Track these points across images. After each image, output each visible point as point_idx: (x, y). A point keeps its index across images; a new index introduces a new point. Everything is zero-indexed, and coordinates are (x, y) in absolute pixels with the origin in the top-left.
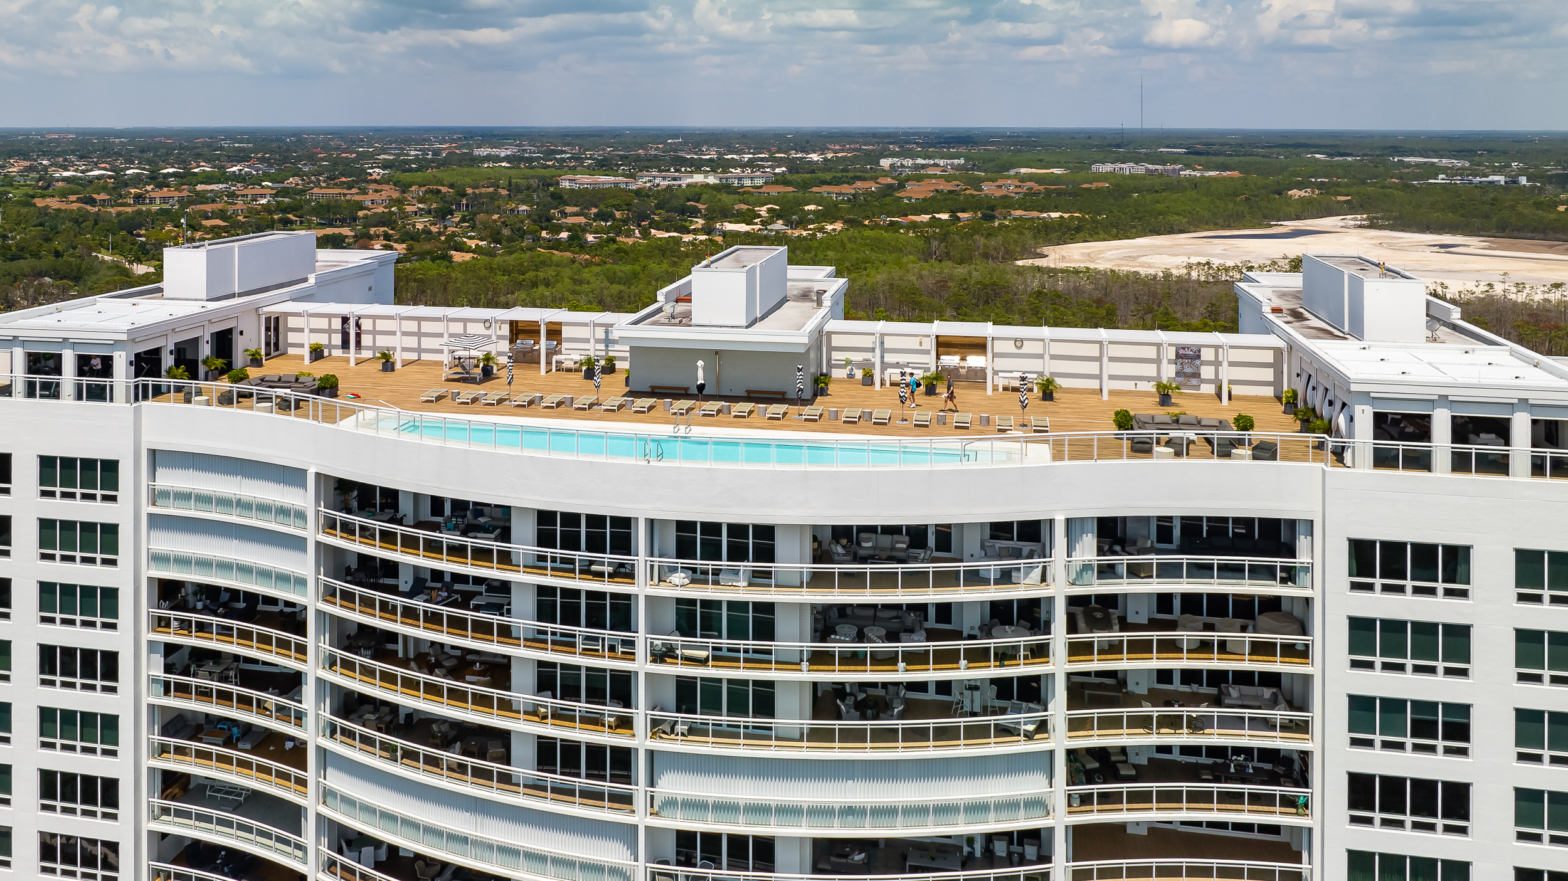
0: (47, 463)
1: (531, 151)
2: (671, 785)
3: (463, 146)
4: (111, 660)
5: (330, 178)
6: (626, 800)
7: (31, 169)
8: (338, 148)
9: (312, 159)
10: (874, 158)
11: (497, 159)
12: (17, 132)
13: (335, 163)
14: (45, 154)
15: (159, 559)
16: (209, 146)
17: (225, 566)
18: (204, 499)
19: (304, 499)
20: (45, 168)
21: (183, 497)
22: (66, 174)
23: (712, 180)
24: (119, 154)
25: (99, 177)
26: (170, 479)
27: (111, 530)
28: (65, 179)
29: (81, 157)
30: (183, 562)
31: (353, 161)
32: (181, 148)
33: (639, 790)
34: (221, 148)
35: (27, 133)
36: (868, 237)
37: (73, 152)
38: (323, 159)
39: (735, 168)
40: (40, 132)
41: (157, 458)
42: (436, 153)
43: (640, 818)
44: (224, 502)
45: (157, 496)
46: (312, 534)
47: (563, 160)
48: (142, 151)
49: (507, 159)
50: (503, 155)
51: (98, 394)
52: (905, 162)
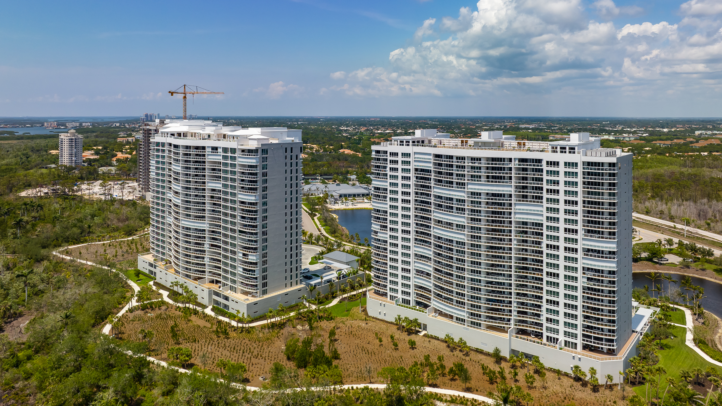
0: (402, 154)
1: (542, 126)
2: (469, 186)
3: (516, 124)
4: (410, 177)
5: (464, 135)
6: (465, 188)
7: (367, 130)
8: (470, 125)
9: (459, 128)
10: (693, 131)
11: (529, 129)
12: (361, 118)
13: (467, 129)
14: (371, 125)
15: (415, 166)
16: (424, 123)
17: (423, 166)
18: (420, 158)
19: (431, 157)
20: (372, 130)
21: (418, 158)
22: (379, 132)
23: (611, 138)
24: (394, 126)
25: (389, 133)
26: (416, 156)
27: (410, 162)
28: (378, 133)
29: (382, 126)
30: (418, 166)
31: (473, 129)
32: (414, 123)
33: (466, 187)
34: (428, 124)
35: (364, 118)
36: (659, 158)
37: (380, 125)
38: (463, 128)
39: (625, 134)
40: (368, 118)
41: (415, 153)
42: (505, 126)
43: (466, 190)
44: (423, 158)
45: (415, 158)
46: (432, 161)
47: (554, 130)
48: (402, 125)
49: (532, 129)
50: (531, 127)
51: (408, 145)
52: (708, 133)
